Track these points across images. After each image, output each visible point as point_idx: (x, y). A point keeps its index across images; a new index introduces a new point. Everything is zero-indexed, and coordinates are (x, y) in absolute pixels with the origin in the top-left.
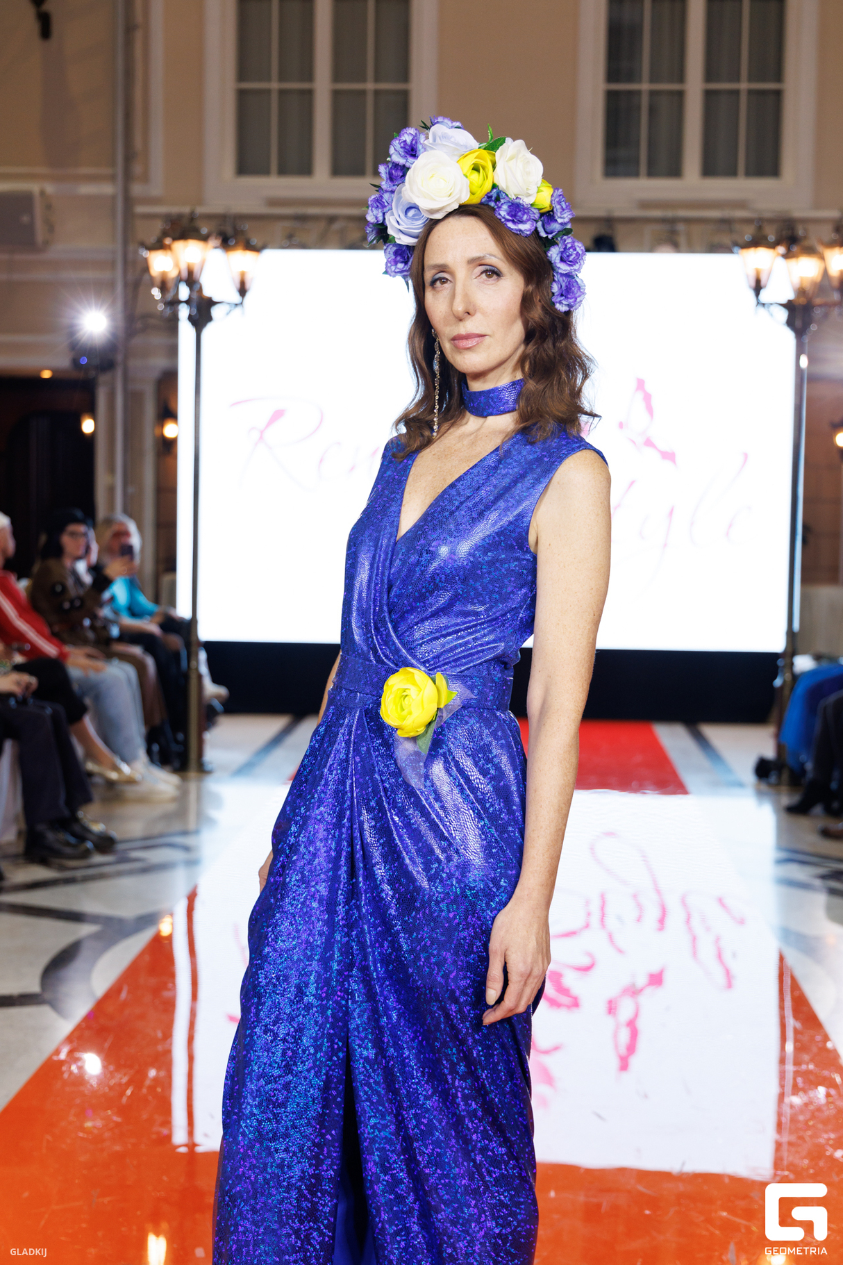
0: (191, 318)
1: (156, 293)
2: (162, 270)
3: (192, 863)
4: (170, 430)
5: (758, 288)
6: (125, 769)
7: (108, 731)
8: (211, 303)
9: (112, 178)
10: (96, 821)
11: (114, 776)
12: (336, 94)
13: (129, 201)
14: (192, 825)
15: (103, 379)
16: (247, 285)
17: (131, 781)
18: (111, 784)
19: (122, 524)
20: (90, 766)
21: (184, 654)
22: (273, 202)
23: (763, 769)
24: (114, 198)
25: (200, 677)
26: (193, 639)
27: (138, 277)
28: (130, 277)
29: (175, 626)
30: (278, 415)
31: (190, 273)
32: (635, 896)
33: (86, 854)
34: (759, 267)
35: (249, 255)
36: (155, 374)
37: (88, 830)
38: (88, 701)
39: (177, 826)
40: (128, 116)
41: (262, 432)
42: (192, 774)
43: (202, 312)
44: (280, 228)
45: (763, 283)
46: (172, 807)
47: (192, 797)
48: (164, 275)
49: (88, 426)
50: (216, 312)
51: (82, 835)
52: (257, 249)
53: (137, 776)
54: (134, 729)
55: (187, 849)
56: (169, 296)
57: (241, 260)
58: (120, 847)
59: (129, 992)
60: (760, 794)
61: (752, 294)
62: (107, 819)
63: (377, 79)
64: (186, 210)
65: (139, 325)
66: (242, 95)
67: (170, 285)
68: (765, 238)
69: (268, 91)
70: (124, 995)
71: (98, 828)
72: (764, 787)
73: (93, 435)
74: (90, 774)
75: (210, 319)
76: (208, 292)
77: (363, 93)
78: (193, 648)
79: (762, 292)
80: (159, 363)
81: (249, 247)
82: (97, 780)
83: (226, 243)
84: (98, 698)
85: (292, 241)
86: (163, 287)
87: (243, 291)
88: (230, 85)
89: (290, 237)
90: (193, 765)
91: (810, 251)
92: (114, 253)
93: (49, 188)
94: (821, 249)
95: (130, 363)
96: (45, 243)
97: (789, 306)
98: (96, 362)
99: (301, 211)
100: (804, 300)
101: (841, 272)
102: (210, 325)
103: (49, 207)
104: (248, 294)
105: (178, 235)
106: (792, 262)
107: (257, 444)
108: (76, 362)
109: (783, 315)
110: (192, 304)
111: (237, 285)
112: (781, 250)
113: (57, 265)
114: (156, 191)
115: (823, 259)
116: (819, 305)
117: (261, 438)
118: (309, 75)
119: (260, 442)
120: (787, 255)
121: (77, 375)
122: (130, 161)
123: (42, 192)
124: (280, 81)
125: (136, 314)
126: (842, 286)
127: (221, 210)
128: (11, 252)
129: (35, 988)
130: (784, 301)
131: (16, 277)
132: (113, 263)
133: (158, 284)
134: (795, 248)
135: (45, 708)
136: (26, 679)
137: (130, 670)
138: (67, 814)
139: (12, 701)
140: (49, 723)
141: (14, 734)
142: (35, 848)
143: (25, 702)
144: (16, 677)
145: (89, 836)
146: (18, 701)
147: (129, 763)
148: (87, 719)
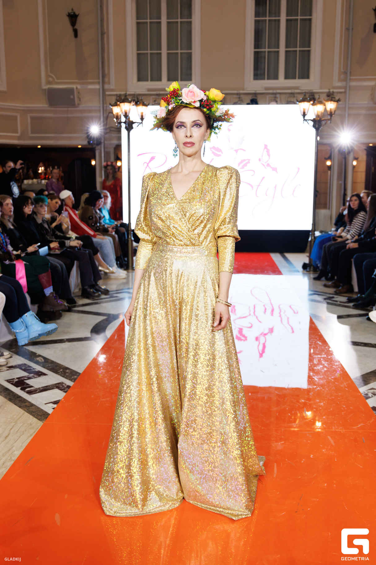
0: (126, 128)
1: (115, 119)
2: (116, 112)
4: (119, 164)
5: (304, 115)
7: (105, 257)
8: (133, 123)
9: (99, 83)
10: (103, 285)
11: (107, 271)
12: (168, 54)
13: (104, 90)
14: (130, 287)
15: (97, 148)
16: (144, 117)
17: (113, 273)
18: (106, 273)
20: (100, 268)
21: (126, 233)
22: (149, 90)
23: (305, 266)
24: (99, 89)
26: (130, 229)
27: (108, 116)
28: (105, 115)
30: (153, 158)
31: (126, 113)
32: (264, 305)
33: (100, 295)
34: (305, 108)
35: (144, 107)
36: (114, 146)
37: (101, 288)
38: (99, 248)
39: (126, 287)
41: (148, 164)
42: (130, 271)
43: (130, 126)
44: (151, 99)
45: (306, 113)
46: (125, 281)
47: (130, 277)
48: (117, 113)
49: (93, 163)
50: (134, 125)
51: (98, 290)
52: (146, 105)
53: (115, 271)
54: (112, 256)
56: (119, 121)
57: (141, 109)
58: (110, 293)
59: (117, 336)
60: (304, 274)
61: (302, 117)
62: (105, 284)
63: (181, 50)
64: (123, 93)
65: (108, 131)
66: (138, 55)
67: (119, 117)
68: (307, 99)
69: (147, 54)
70: (116, 337)
71: (103, 287)
72: (305, 272)
73: (95, 165)
74: (101, 271)
75: (132, 128)
76: (131, 119)
77: (177, 53)
78: (130, 232)
79: (306, 116)
80: (115, 142)
81: (144, 105)
83: (137, 104)
84: (101, 247)
86: (117, 118)
87: (142, 119)
88: (135, 52)
89: (155, 101)
90: (130, 268)
91: (320, 103)
92: (100, 107)
93: (79, 87)
94: (324, 102)
95: (106, 142)
96: (78, 104)
97: (314, 120)
98: (95, 142)
99: (158, 92)
100: (318, 119)
101: (331, 109)
102: (132, 130)
103: (79, 93)
104: (144, 120)
105: (121, 101)
106: (315, 107)
107: (146, 168)
108: (89, 142)
109: (312, 123)
110: (127, 123)
111: (140, 117)
112: (312, 102)
113: (82, 111)
114: (112, 87)
115: (325, 105)
116: (324, 120)
117: (148, 166)
118: (160, 48)
119: (148, 167)
120: (313, 105)
121: (90, 147)
122: (104, 77)
123: (77, 88)
124: (151, 50)
125: (108, 127)
126: (331, 114)
127: (133, 93)
128: (68, 107)
129: (89, 335)
130: (312, 119)
131: (69, 115)
132: (100, 110)
133: (115, 117)
134: (316, 102)
135: (86, 251)
136: (80, 242)
137: (111, 239)
138: (94, 283)
139: (76, 249)
140: (88, 255)
141: (77, 260)
142: (85, 294)
143: (80, 249)
144: (77, 241)
145: (101, 290)
146: (78, 249)
147: (112, 267)
148: (99, 254)
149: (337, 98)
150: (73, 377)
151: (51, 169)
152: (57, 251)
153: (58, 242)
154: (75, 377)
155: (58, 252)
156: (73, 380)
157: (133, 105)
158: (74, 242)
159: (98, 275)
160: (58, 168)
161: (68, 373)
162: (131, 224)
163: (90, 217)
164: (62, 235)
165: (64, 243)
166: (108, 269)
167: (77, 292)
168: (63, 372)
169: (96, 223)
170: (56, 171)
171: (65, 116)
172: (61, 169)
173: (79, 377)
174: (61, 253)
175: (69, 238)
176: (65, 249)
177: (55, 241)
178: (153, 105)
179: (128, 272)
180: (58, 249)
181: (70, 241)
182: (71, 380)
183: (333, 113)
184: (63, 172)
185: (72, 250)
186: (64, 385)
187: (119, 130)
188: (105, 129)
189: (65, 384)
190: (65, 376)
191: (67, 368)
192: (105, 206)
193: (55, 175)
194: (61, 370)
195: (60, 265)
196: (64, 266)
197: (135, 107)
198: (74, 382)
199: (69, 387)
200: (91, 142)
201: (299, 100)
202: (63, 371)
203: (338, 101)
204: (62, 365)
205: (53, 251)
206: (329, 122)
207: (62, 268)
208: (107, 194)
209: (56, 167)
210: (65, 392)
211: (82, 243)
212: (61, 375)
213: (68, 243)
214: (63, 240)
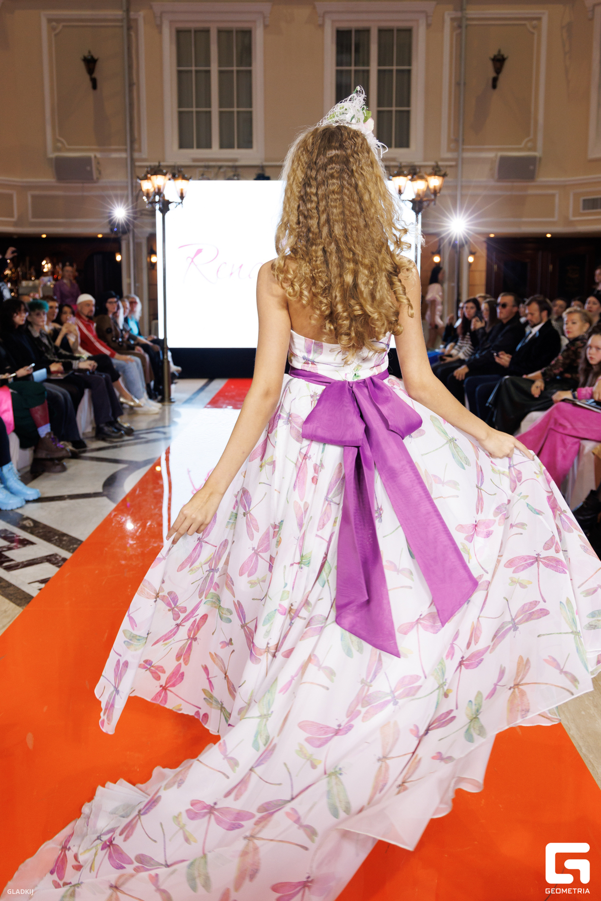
0: (160, 209)
1: (145, 198)
2: (147, 188)
3: (168, 439)
4: (154, 259)
5: (400, 194)
6: (137, 401)
7: (129, 385)
8: (168, 203)
9: (126, 150)
10: (125, 423)
11: (132, 404)
12: (221, 113)
13: (133, 160)
14: (167, 424)
15: (123, 237)
16: (184, 195)
17: (139, 406)
18: (131, 407)
19: (133, 298)
20: (122, 400)
21: (161, 353)
22: (195, 160)
24: (126, 159)
25: (168, 362)
26: (165, 346)
27: (137, 193)
28: (135, 194)
29: (157, 342)
30: (199, 251)
31: (159, 189)
33: (121, 436)
34: (400, 185)
35: (184, 182)
36: (147, 235)
37: (122, 426)
38: (120, 373)
39: (160, 424)
40: (131, 123)
41: (193, 259)
42: (166, 403)
43: (165, 207)
44: (198, 172)
45: (402, 192)
46: (157, 417)
47: (167, 412)
48: (148, 190)
49: (118, 258)
50: (170, 206)
51: (119, 428)
52: (188, 179)
53: (142, 404)
55: (164, 433)
56: (150, 200)
57: (181, 184)
58: (135, 433)
63: (238, 107)
64: (157, 164)
65: (139, 215)
66: (180, 113)
67: (151, 194)
68: (403, 172)
69: (192, 112)
70: (137, 492)
71: (126, 425)
73: (121, 261)
74: (122, 403)
75: (168, 209)
76: (167, 198)
77: (232, 112)
78: (165, 350)
79: (402, 195)
80: (149, 230)
81: (184, 178)
82: (125, 406)
83: (174, 177)
84: (124, 372)
85: (203, 177)
86: (148, 196)
87: (182, 197)
88: (175, 109)
89: (203, 175)
90: (167, 399)
91: (422, 178)
92: (127, 182)
93: (98, 155)
94: (426, 176)
95: (136, 230)
96: (98, 179)
97: (413, 201)
98: (121, 230)
99: (207, 164)
100: (419, 199)
101: (435, 187)
102: (168, 212)
103: (98, 163)
104: (184, 199)
105: (153, 173)
106: (414, 183)
107: (190, 264)
108: (112, 230)
109: (411, 205)
110: (161, 203)
111: (180, 195)
112: (409, 177)
113: (104, 188)
114: (144, 155)
115: (427, 181)
116: (426, 201)
117: (192, 261)
118: (209, 105)
119: (192, 263)
120: (412, 180)
121: (113, 236)
122: (133, 143)
123: (95, 157)
124: (197, 107)
125: (138, 209)
126: (435, 192)
127: (172, 163)
128: (83, 183)
129: (100, 490)
130: (411, 199)
131: (85, 194)
132: (127, 187)
133: (145, 194)
134: (415, 177)
135: (102, 375)
136: (93, 363)
137: (138, 360)
138: (113, 419)
139: (88, 373)
140: (104, 381)
141: (89, 387)
142: (99, 434)
143: (93, 373)
144: (89, 362)
145: (122, 428)
146: (90, 373)
147: (138, 399)
148: (120, 380)
149: (442, 173)
150: (71, 547)
151: (61, 265)
152: (59, 375)
153: (61, 363)
154: (75, 546)
155: (61, 376)
156: (71, 551)
157: (170, 180)
158: (84, 362)
159: (118, 409)
160: (71, 265)
161: (65, 541)
162: (166, 339)
163: (107, 329)
164: (68, 353)
165: (71, 364)
166: (133, 401)
167: (89, 432)
168: (58, 540)
169: (117, 338)
170: (68, 268)
171: (79, 194)
172: (75, 266)
173: (80, 547)
174: (65, 378)
175: (78, 358)
176: (71, 372)
177: (58, 362)
178: (200, 180)
179: (163, 405)
180: (61, 373)
181: (80, 362)
182: (69, 550)
183: (438, 191)
184: (77, 270)
185: (81, 374)
186: (58, 557)
187: (153, 214)
188: (135, 213)
189: (60, 556)
190: (61, 545)
191: (64, 535)
192: (133, 316)
193: (67, 274)
194: (56, 537)
195: (64, 395)
196: (69, 396)
197: (172, 181)
198: (73, 552)
199: (64, 560)
200: (115, 229)
201: (392, 174)
202: (58, 538)
203: (444, 176)
204: (58, 531)
205: (55, 375)
206: (432, 203)
207: (66, 399)
208: (135, 299)
209: (68, 264)
210: (59, 567)
211: (96, 364)
212: (55, 544)
213: (76, 364)
214: (70, 360)
